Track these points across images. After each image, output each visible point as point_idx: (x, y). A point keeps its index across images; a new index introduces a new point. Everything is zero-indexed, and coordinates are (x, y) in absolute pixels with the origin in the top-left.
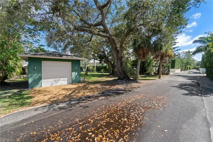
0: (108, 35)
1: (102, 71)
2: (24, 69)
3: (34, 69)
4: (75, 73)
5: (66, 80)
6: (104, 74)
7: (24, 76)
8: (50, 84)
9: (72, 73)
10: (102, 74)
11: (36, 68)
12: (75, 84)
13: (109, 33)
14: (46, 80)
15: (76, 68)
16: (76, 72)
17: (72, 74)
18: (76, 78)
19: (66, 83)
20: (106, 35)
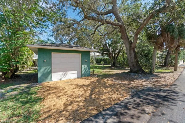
0: (120, 23)
1: (102, 63)
2: (34, 62)
3: (44, 61)
4: (85, 66)
5: (75, 73)
6: (104, 66)
7: (35, 68)
8: (60, 78)
9: (82, 65)
10: (103, 66)
11: (45, 60)
12: (85, 77)
13: (121, 20)
14: (56, 74)
15: (86, 60)
16: (85, 64)
17: (82, 67)
18: (85, 71)
19: (75, 76)
20: (118, 23)
